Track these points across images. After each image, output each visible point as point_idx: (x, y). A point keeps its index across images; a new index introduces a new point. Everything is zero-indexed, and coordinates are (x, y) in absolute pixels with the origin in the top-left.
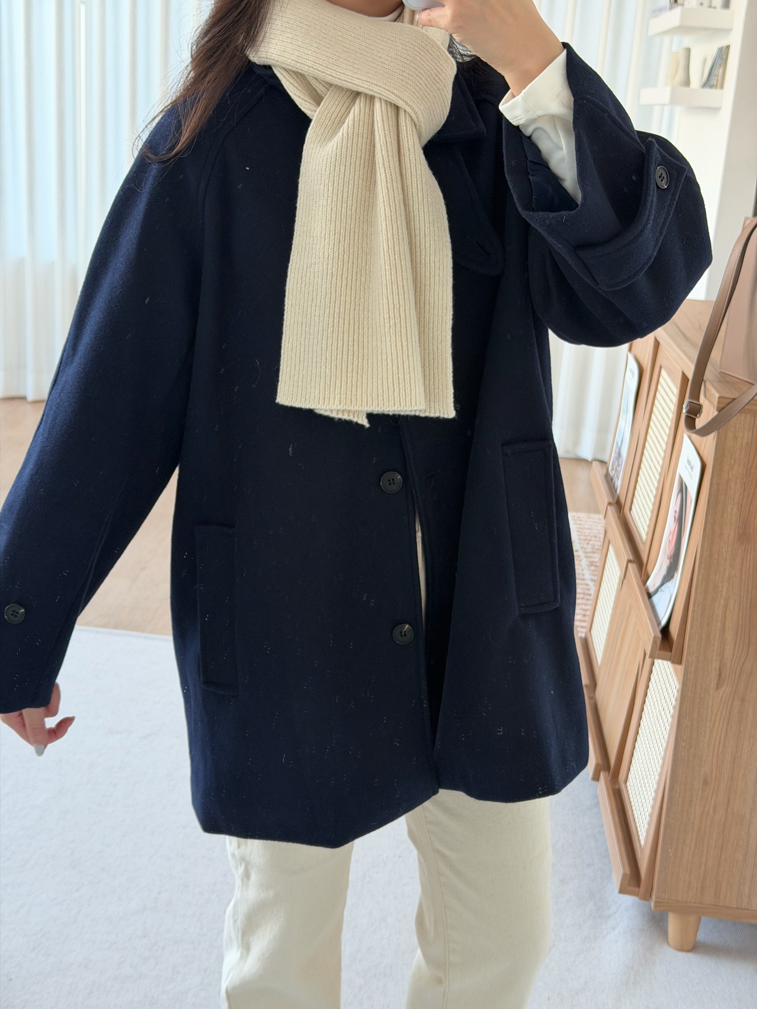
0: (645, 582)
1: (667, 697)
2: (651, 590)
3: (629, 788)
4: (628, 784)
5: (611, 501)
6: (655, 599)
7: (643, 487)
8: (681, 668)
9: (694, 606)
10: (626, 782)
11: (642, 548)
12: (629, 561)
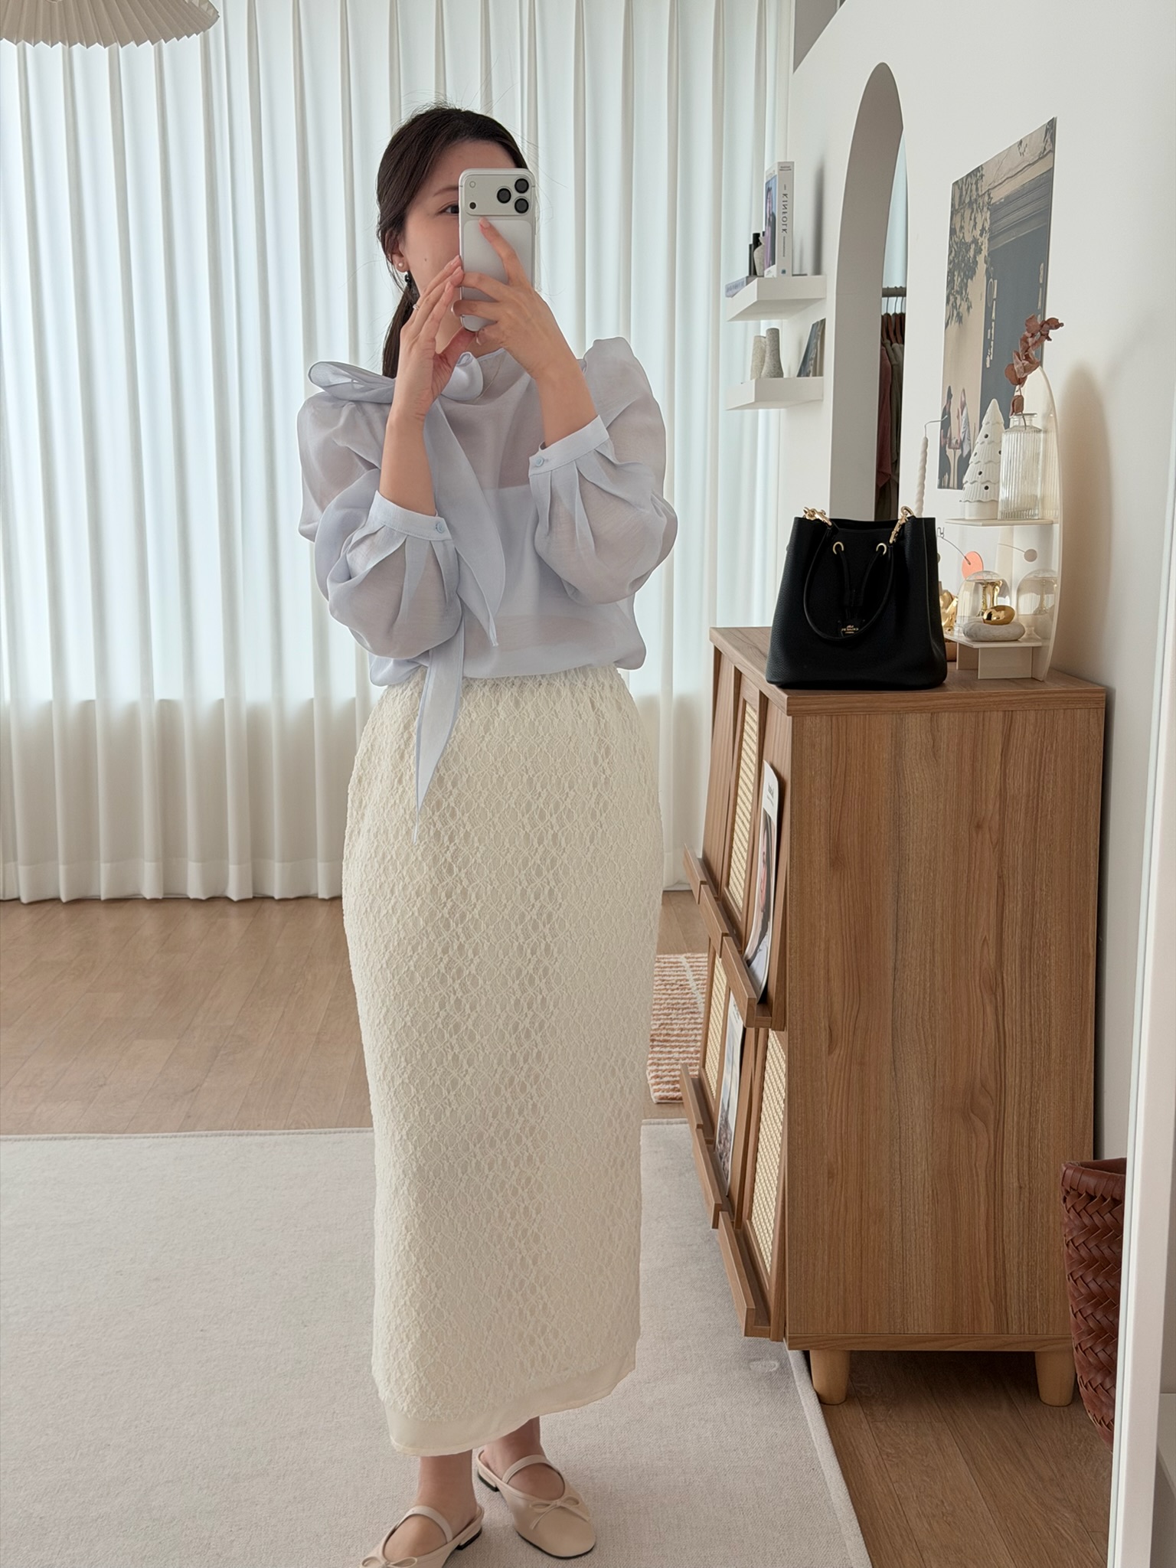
0: (741, 952)
1: (780, 1085)
2: (750, 957)
3: (754, 1222)
4: (753, 1218)
5: (705, 880)
6: (754, 964)
7: (738, 853)
8: (785, 1034)
9: (790, 955)
10: (750, 1218)
11: (740, 919)
12: (724, 935)
